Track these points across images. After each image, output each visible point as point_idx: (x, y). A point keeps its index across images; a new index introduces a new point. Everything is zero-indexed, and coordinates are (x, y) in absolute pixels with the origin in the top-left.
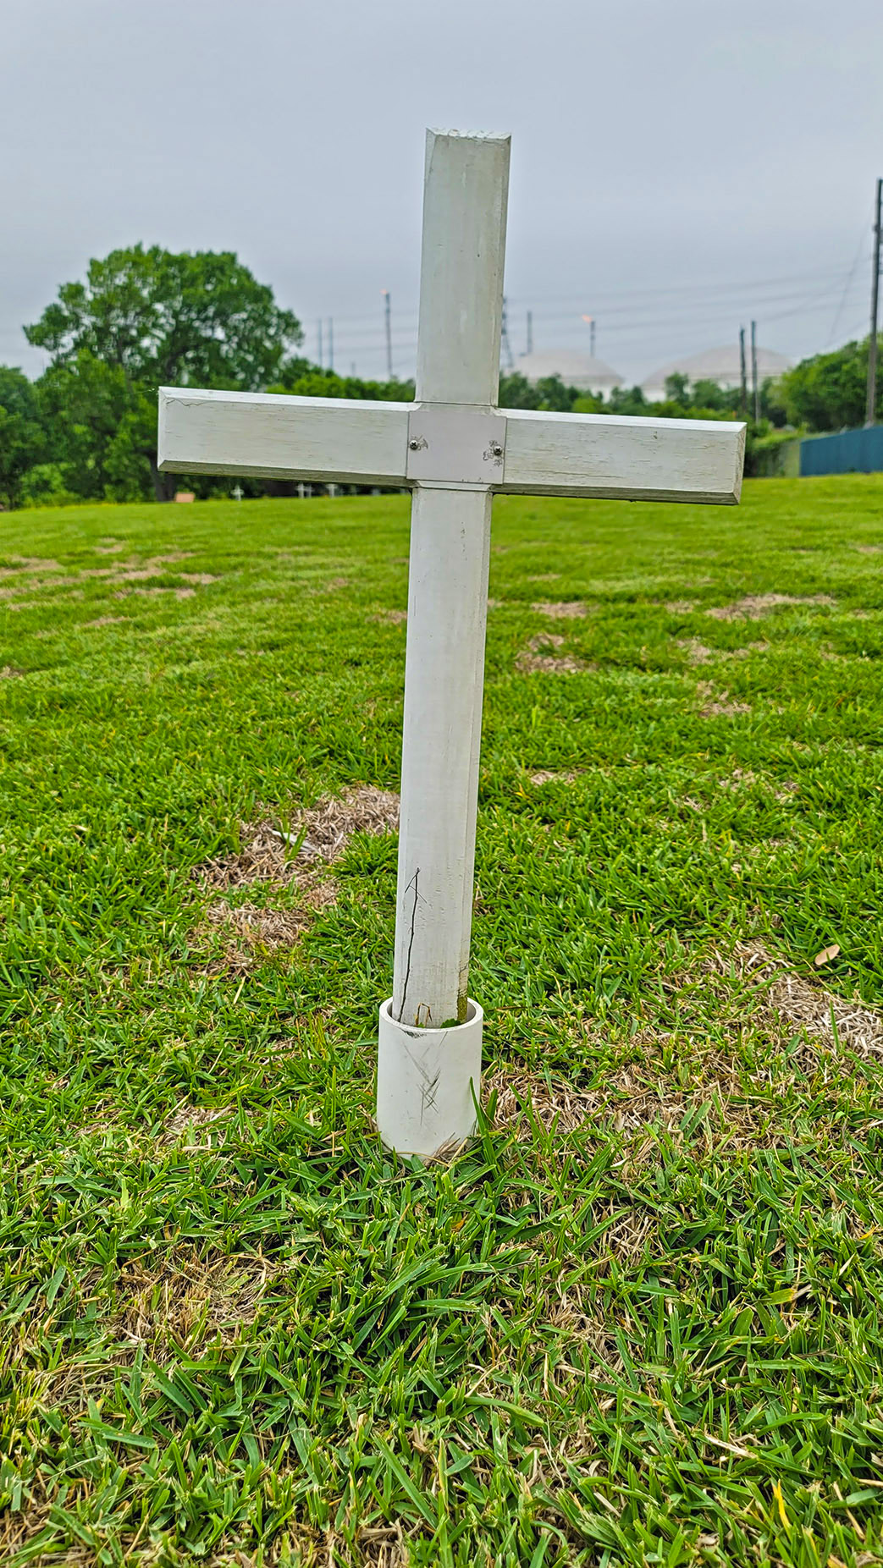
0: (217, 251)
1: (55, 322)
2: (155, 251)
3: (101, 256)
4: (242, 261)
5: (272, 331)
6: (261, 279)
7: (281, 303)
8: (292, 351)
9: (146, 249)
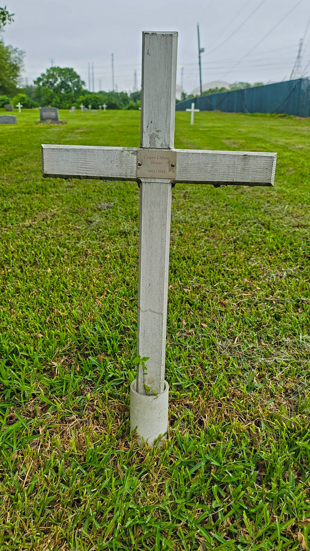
0: (70, 68)
1: (39, 80)
2: (58, 67)
3: (49, 68)
4: (75, 70)
5: (80, 84)
6: (78, 73)
7: (82, 78)
8: (84, 88)
9: (57, 67)
